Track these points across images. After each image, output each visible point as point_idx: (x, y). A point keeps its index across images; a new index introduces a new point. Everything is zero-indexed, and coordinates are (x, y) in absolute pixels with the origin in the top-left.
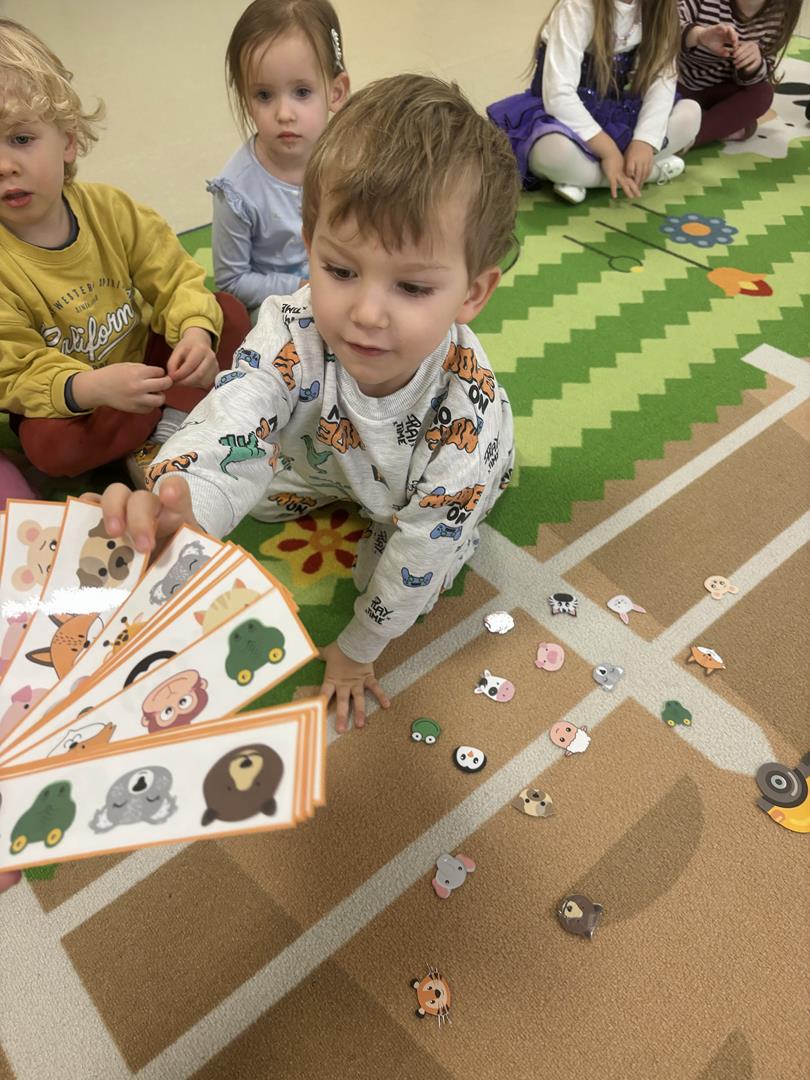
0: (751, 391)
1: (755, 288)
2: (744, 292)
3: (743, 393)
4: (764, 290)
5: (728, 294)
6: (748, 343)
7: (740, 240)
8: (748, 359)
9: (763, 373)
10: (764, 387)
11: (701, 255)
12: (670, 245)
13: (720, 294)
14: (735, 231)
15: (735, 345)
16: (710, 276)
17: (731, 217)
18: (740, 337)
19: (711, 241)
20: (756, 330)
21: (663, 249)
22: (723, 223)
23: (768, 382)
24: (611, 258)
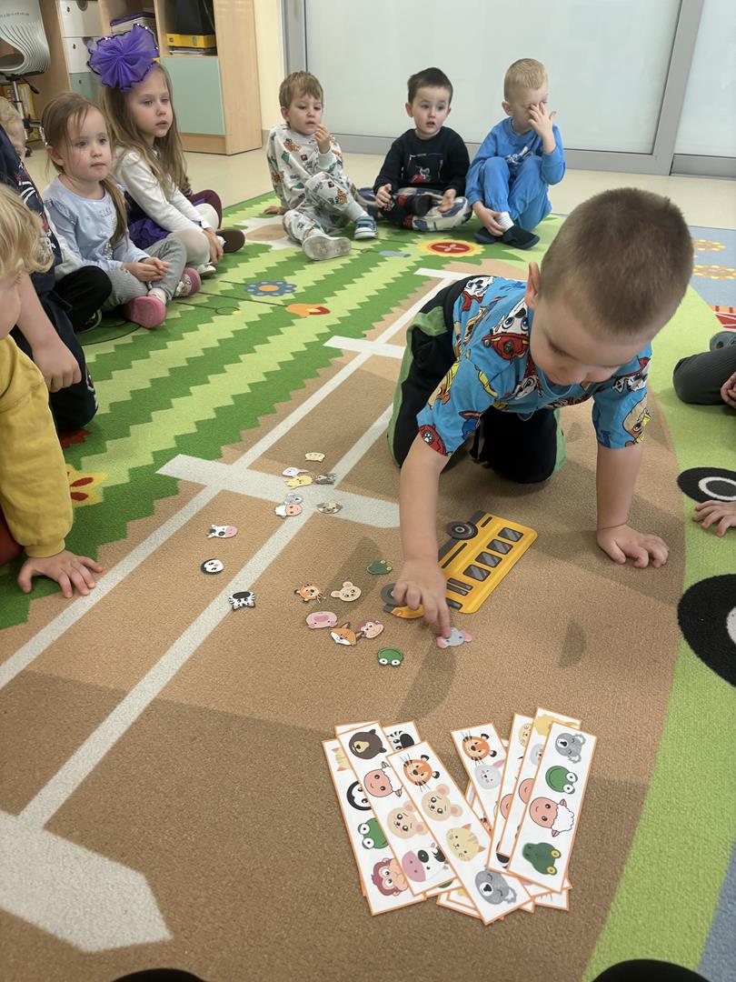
0: (335, 359)
1: (318, 311)
2: (311, 313)
3: (331, 360)
4: (324, 311)
5: (302, 316)
6: (324, 337)
7: (299, 290)
8: (327, 345)
9: (339, 349)
10: (342, 356)
11: (278, 300)
12: (253, 297)
13: (298, 317)
14: (295, 286)
15: (317, 340)
16: (287, 309)
17: (289, 280)
18: (318, 335)
19: (281, 292)
20: (327, 330)
21: (251, 300)
22: (285, 283)
23: (344, 353)
24: (217, 309)
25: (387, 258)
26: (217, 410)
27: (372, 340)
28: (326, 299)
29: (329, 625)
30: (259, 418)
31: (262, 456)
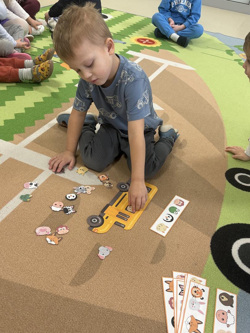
8: (76, 85)
11: (58, 60)
13: (66, 69)
15: (72, 82)
16: (61, 65)
26: (16, 115)
29: (47, 233)
30: (35, 121)
31: (33, 141)
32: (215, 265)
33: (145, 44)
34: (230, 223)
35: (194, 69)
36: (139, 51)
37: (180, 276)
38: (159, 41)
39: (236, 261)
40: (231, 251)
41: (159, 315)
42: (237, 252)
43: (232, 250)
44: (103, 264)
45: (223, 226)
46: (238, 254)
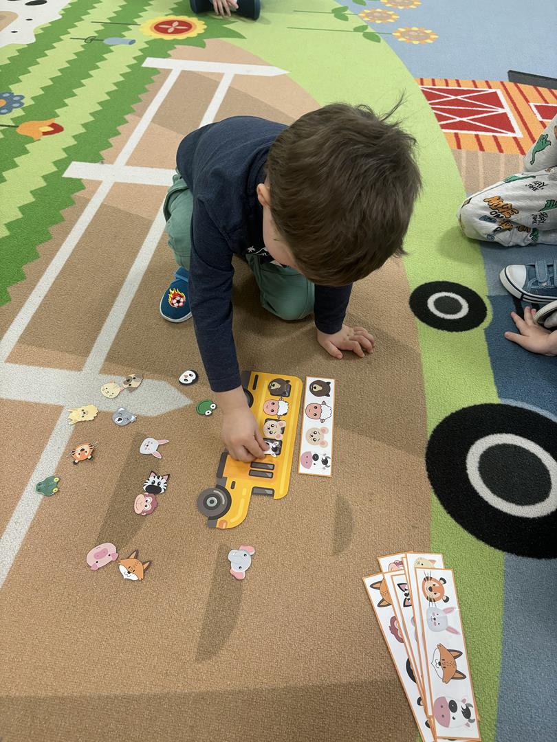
0: (77, 194)
1: (51, 129)
2: (45, 133)
3: (73, 196)
4: (57, 129)
5: (35, 139)
6: (62, 165)
7: (28, 102)
8: (66, 175)
9: (80, 180)
10: (84, 188)
11: (7, 119)
13: (31, 140)
14: (22, 97)
15: (55, 169)
16: (18, 130)
18: (55, 163)
19: (9, 108)
20: (64, 155)
22: (12, 95)
23: (85, 184)
25: (111, 48)
27: (112, 162)
28: (58, 111)
30: (8, 289)
31: (18, 341)
32: (448, 516)
33: (172, 33)
34: (447, 414)
35: (286, 72)
36: (166, 56)
37: (394, 563)
38: (199, 20)
39: (482, 494)
40: (467, 475)
41: (382, 666)
42: (478, 472)
43: (468, 472)
44: (247, 589)
45: (437, 424)
46: (480, 478)
